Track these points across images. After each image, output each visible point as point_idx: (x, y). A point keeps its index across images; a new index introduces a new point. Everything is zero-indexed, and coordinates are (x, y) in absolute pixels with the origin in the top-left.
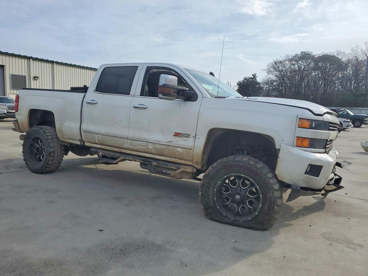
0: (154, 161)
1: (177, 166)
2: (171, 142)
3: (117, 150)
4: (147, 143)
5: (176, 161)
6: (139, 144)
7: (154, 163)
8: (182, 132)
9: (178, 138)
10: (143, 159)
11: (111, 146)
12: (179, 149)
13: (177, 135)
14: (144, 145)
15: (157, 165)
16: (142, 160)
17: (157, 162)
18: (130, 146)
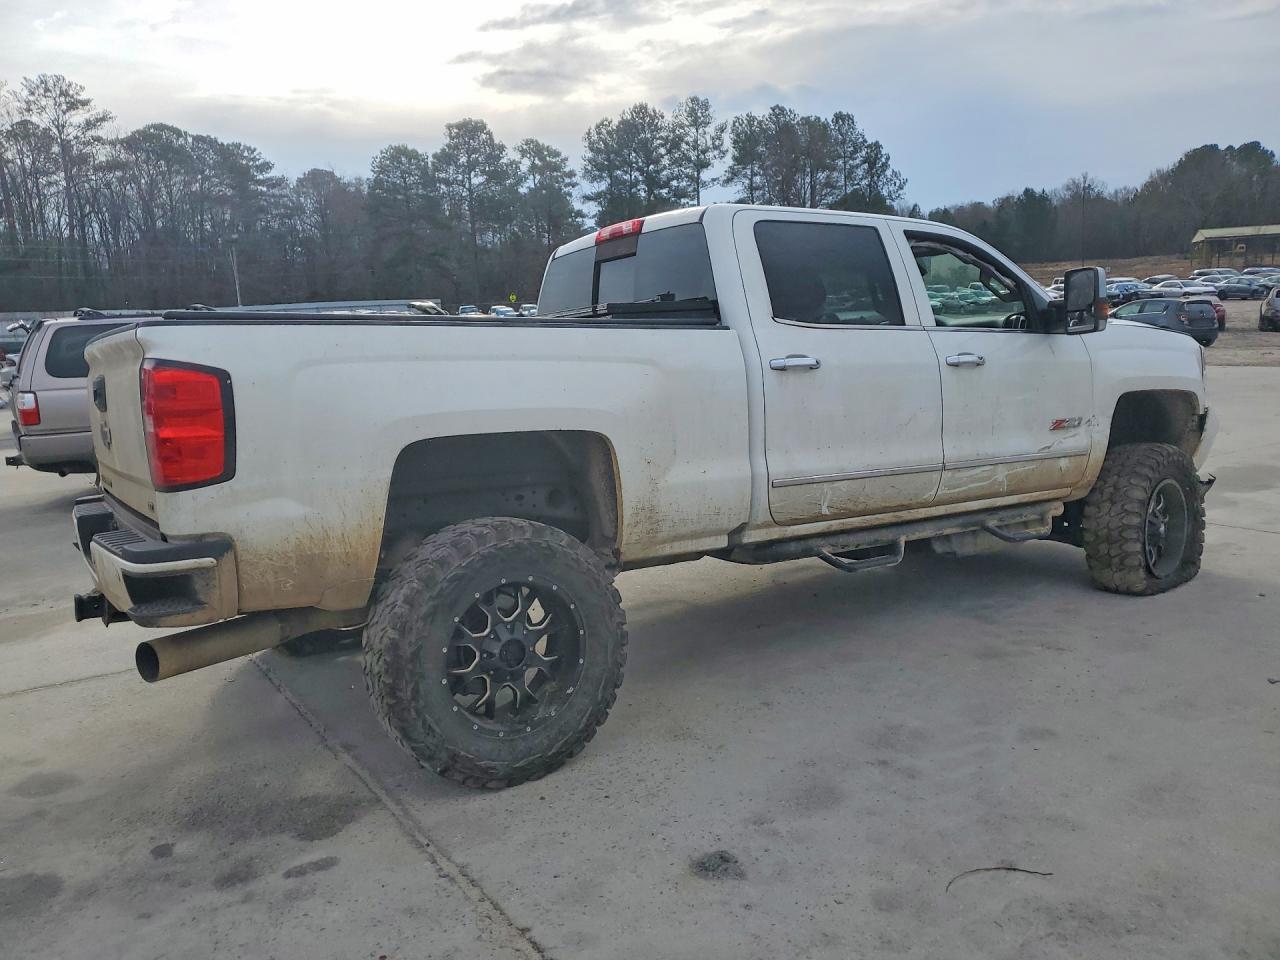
0: (991, 517)
1: (1039, 509)
2: (1049, 447)
3: (887, 518)
4: (992, 467)
5: (1041, 498)
6: (971, 476)
7: (992, 523)
8: (1067, 417)
9: (1060, 435)
10: (960, 520)
11: (878, 509)
12: (1063, 463)
13: (1058, 425)
14: (985, 474)
15: (1000, 523)
16: (957, 526)
17: (997, 517)
18: (943, 492)
